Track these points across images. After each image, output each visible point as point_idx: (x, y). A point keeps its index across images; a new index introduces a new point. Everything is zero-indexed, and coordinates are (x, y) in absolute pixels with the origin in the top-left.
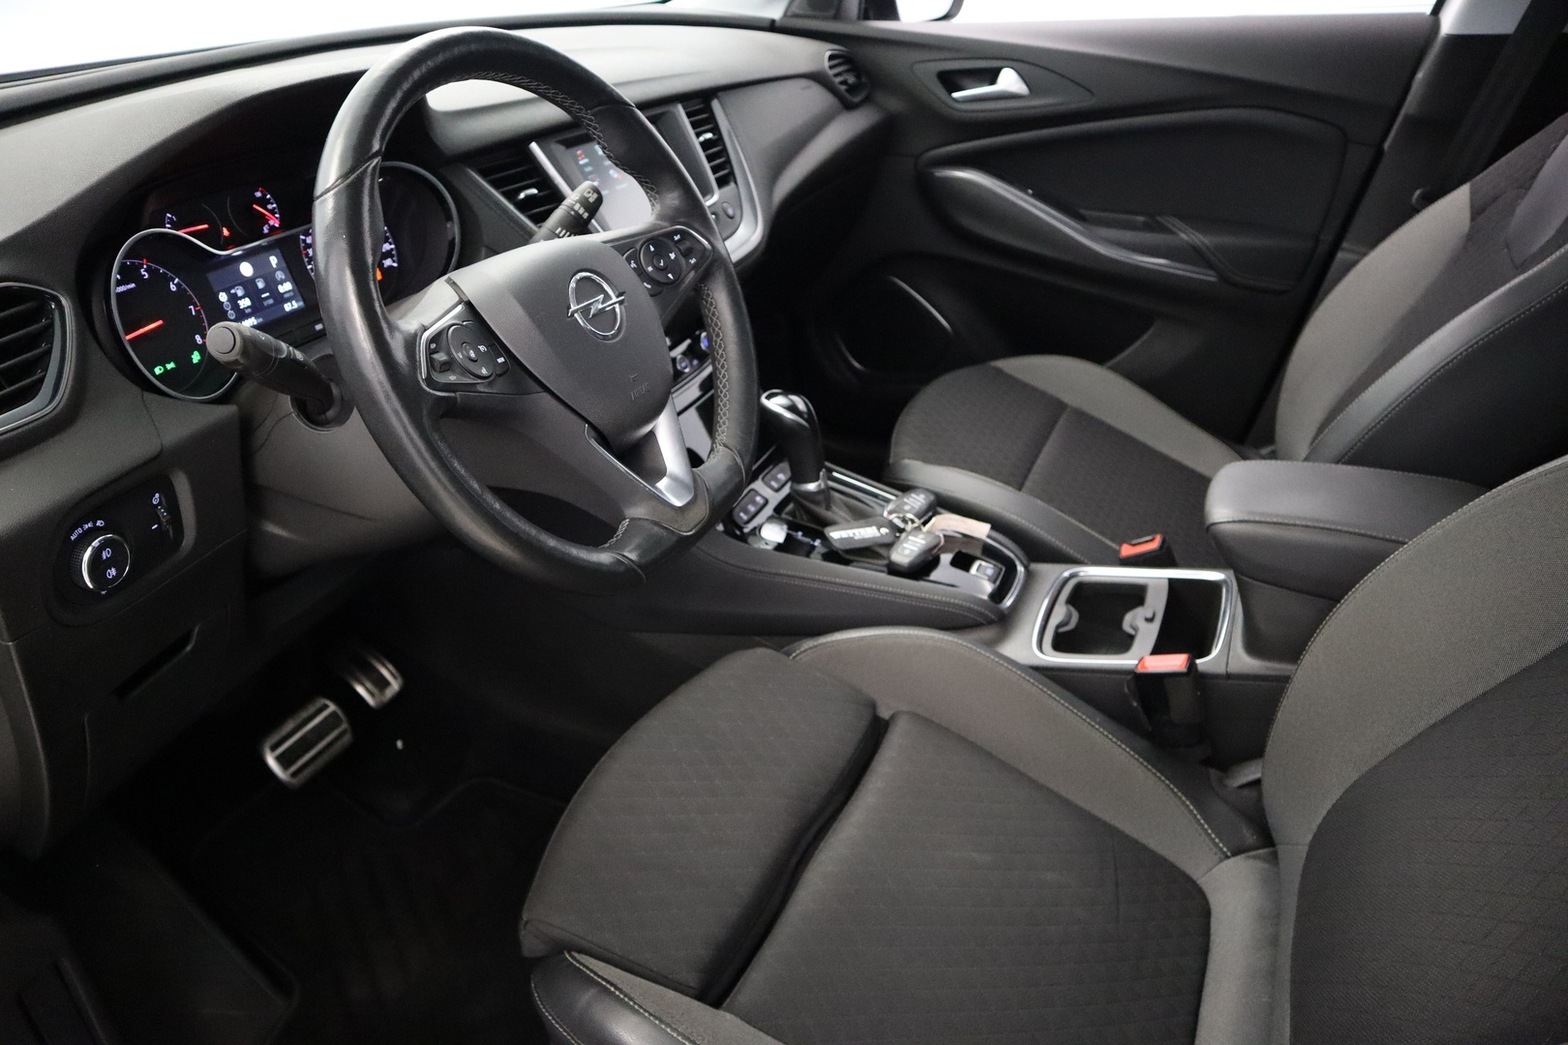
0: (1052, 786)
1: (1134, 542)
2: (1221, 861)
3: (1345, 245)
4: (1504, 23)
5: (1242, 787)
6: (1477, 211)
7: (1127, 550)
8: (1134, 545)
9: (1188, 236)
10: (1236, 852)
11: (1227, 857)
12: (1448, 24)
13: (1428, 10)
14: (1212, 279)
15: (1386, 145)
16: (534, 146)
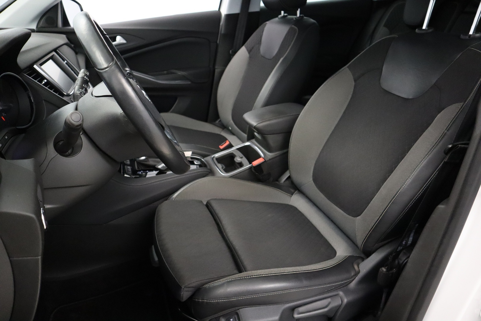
0: (251, 200)
1: (222, 144)
2: (291, 198)
3: (216, 67)
4: (237, 10)
5: (285, 181)
6: (250, 51)
7: (221, 147)
8: (222, 145)
9: (180, 73)
10: (292, 195)
11: (291, 196)
12: (224, 12)
13: (217, 9)
14: (190, 83)
15: (218, 42)
16: (35, 66)
